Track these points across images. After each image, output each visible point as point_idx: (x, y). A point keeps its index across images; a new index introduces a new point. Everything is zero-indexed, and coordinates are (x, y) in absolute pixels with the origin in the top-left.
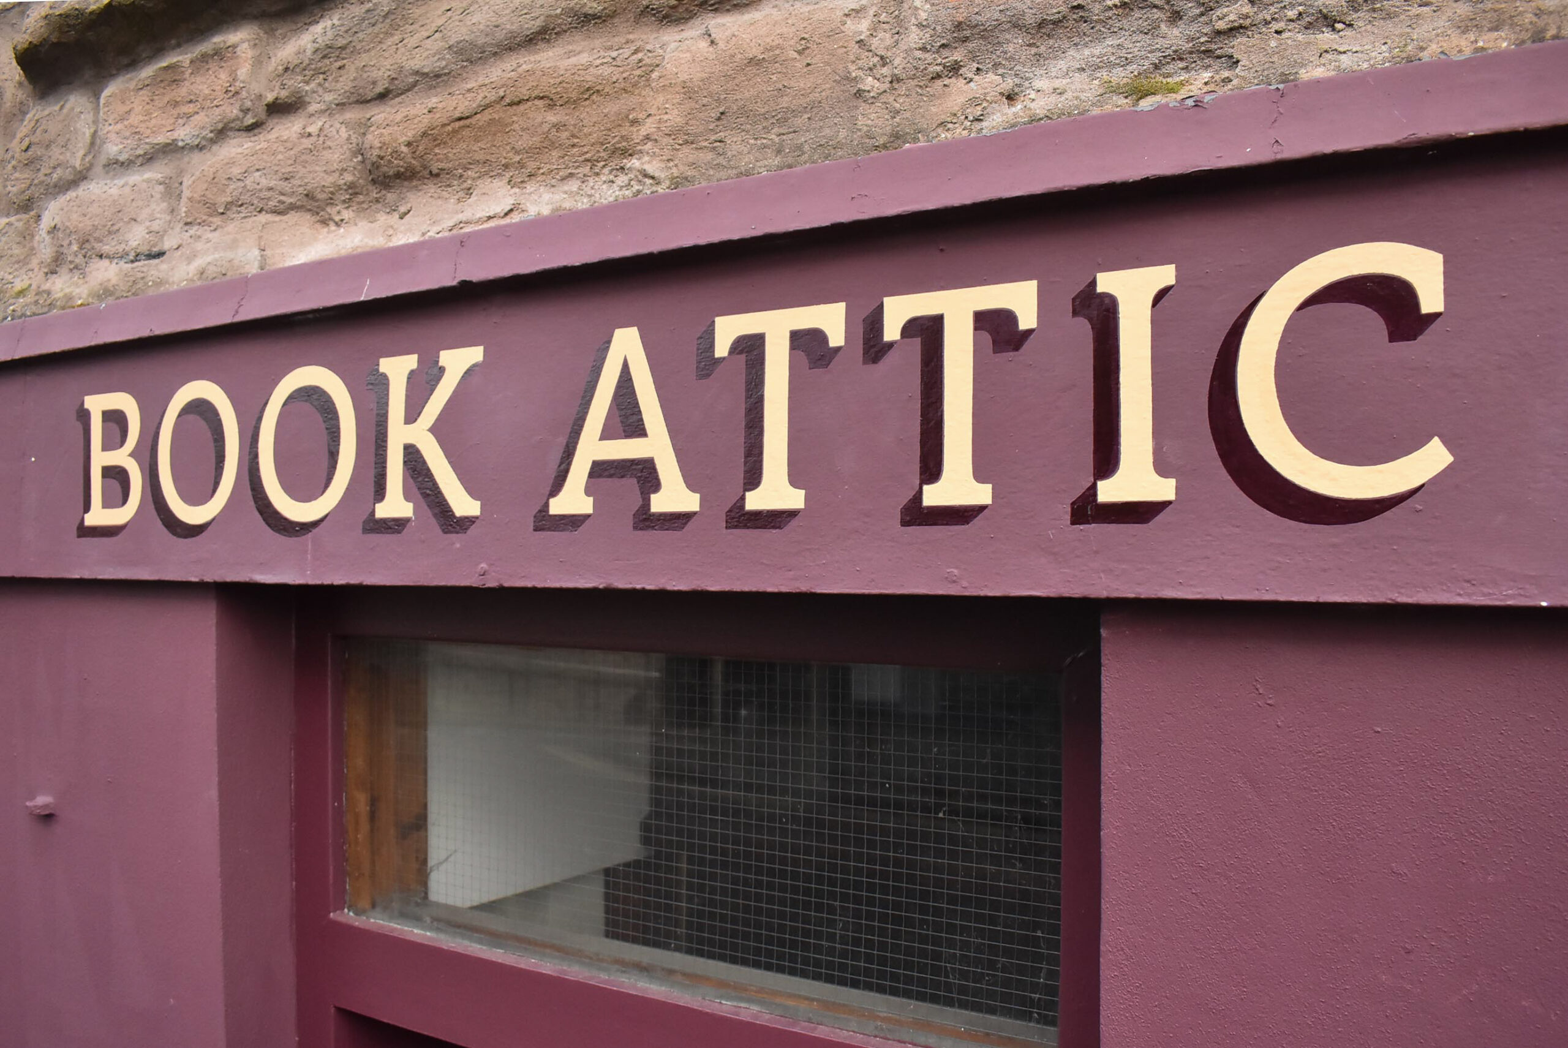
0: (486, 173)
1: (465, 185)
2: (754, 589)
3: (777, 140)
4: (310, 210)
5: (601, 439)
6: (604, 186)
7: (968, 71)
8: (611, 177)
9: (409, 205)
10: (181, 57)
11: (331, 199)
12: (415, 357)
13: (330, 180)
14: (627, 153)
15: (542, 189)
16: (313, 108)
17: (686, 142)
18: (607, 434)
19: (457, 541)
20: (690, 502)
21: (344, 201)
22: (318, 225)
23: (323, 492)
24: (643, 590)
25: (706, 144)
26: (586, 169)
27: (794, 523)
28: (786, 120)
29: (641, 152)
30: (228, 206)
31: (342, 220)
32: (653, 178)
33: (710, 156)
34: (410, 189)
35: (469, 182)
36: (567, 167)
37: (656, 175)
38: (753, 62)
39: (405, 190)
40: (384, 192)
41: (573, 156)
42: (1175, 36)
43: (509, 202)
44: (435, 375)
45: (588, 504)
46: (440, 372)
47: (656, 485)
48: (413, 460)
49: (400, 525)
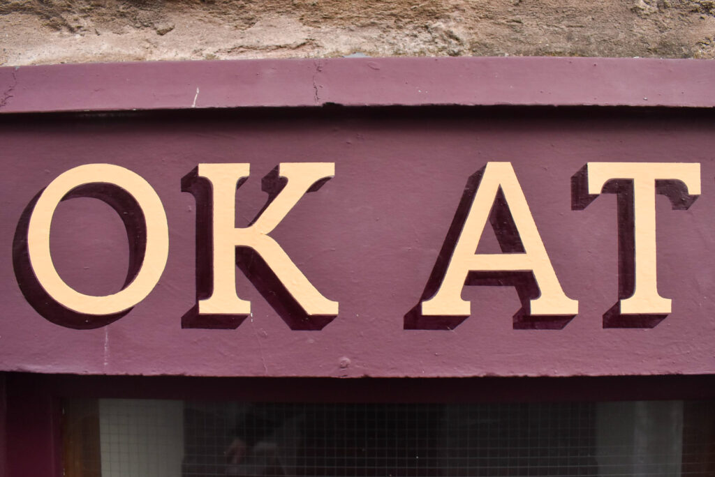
0: (273, 9)
1: (246, 15)
2: (630, 374)
3: (566, 29)
4: (38, 13)
5: (477, 253)
6: (407, 39)
8: (415, 32)
9: (170, 25)
11: (69, 6)
12: (247, 166)
14: (435, 16)
15: (339, 31)
17: (486, 17)
18: (482, 249)
19: (310, 336)
20: (570, 307)
21: (83, 11)
22: (47, 29)
23: (123, 288)
24: (526, 378)
25: (504, 21)
26: (391, 22)
27: (663, 323)
28: (574, 16)
29: (449, 17)
31: (79, 27)
32: (457, 39)
33: (507, 31)
34: (174, 10)
35: (251, 13)
36: (369, 17)
37: (461, 37)
39: (164, 10)
40: (133, 8)
41: (377, 9)
43: (301, 37)
44: (274, 185)
45: (463, 308)
46: (284, 182)
47: (536, 293)
48: (248, 260)
49: (230, 322)
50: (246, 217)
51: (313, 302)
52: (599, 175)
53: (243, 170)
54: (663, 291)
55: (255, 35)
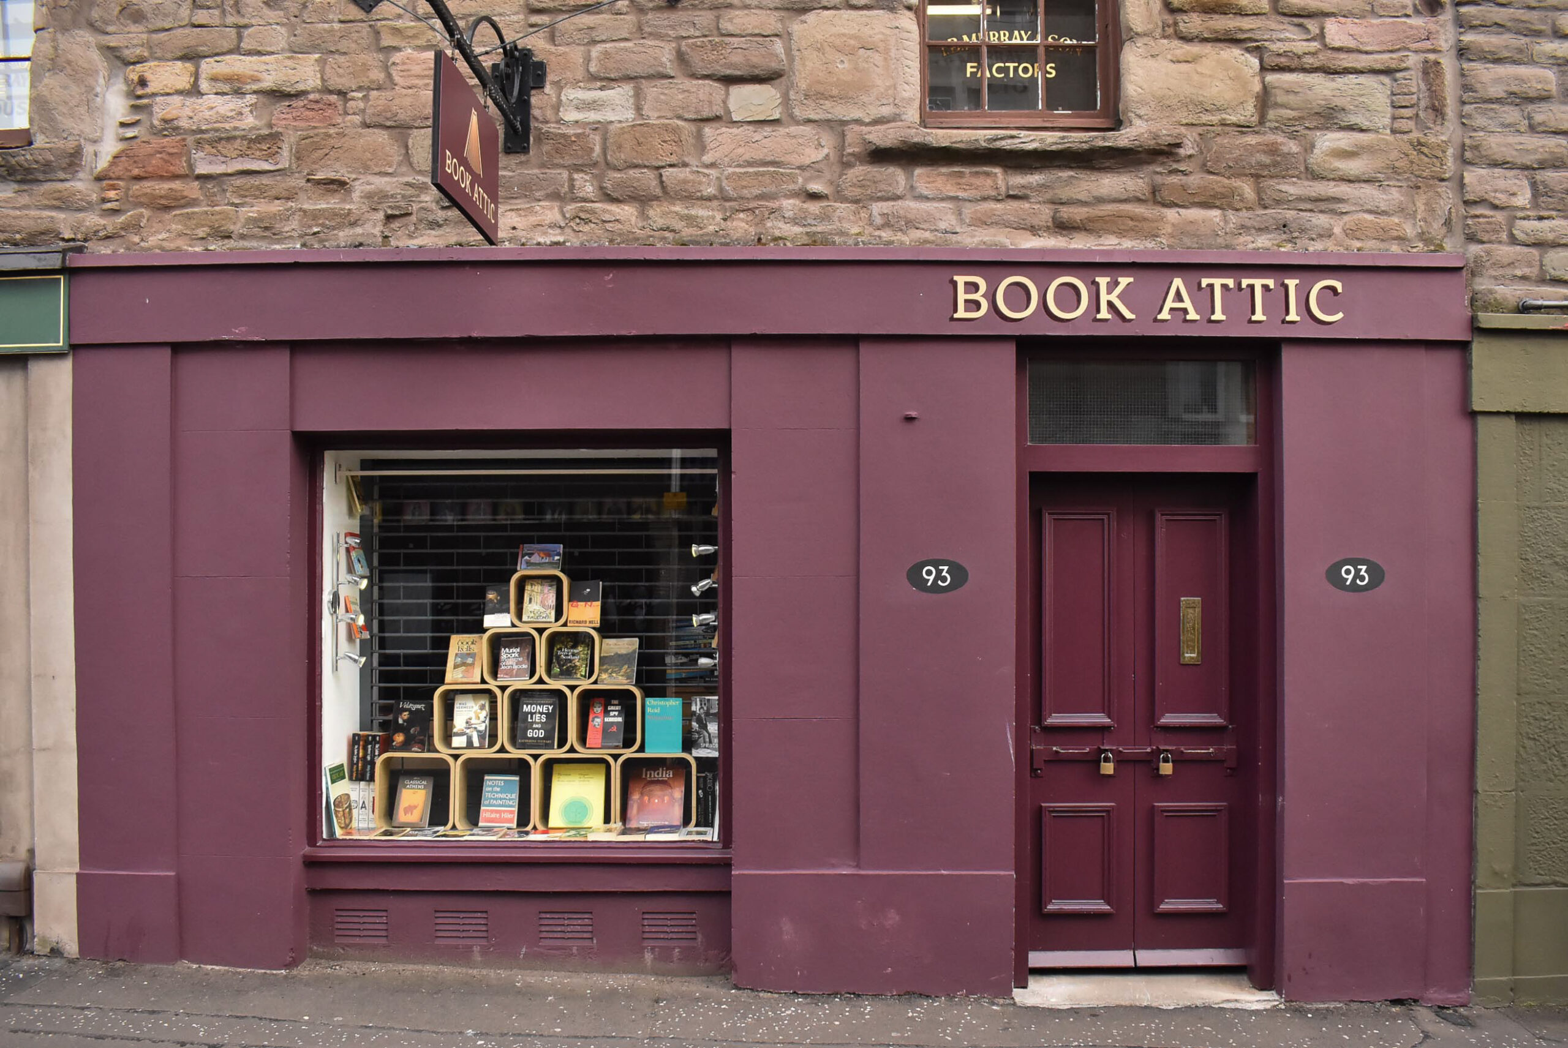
0: (1108, 233)
1: (1098, 235)
2: (1214, 336)
3: (1196, 241)
4: (1029, 231)
5: (1172, 303)
6: (1149, 244)
7: (1244, 235)
8: (1151, 242)
9: (1074, 237)
10: (967, 170)
11: (1040, 229)
13: (1041, 223)
14: (1157, 237)
15: (1129, 241)
16: (1032, 200)
17: (1172, 237)
18: (1173, 301)
19: (1127, 325)
20: (1198, 317)
21: (1045, 231)
22: (1034, 237)
23: (1075, 311)
24: (1185, 336)
25: (1178, 238)
26: (1143, 238)
27: (1224, 322)
28: (1199, 237)
29: (1160, 237)
30: (992, 223)
31: (1043, 237)
33: (1179, 241)
34: (1076, 232)
35: (1101, 235)
36: (1137, 237)
37: (1163, 244)
38: (1191, 222)
39: (1073, 232)
40: (1063, 231)
41: (1139, 234)
42: (1284, 237)
43: (1117, 242)
44: (1117, 284)
45: (1169, 317)
46: (1119, 283)
47: (1188, 313)
48: (1110, 304)
49: (1106, 320)
50: (1109, 292)
51: (1128, 315)
52: (1205, 282)
53: (1108, 279)
54: (1223, 313)
55: (1102, 241)
